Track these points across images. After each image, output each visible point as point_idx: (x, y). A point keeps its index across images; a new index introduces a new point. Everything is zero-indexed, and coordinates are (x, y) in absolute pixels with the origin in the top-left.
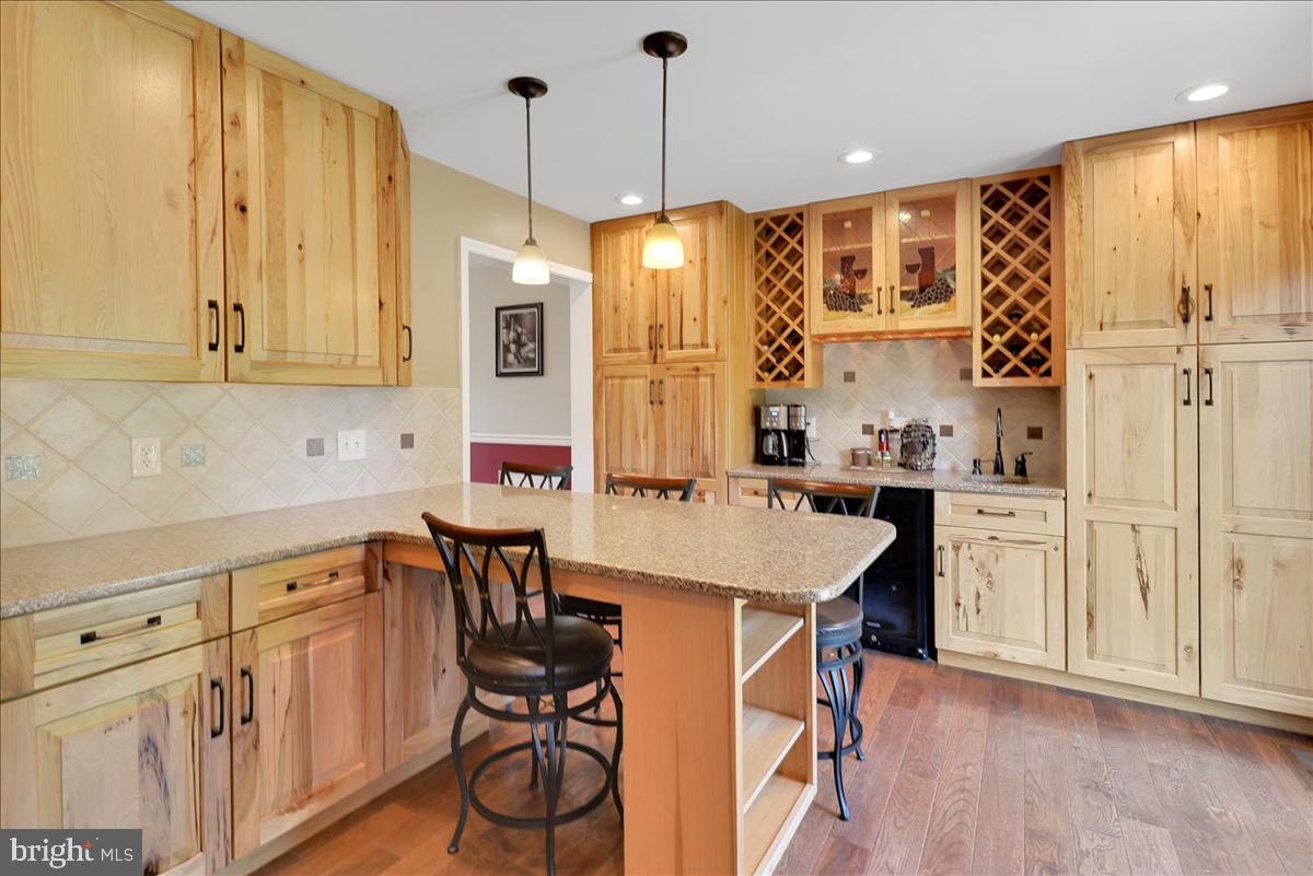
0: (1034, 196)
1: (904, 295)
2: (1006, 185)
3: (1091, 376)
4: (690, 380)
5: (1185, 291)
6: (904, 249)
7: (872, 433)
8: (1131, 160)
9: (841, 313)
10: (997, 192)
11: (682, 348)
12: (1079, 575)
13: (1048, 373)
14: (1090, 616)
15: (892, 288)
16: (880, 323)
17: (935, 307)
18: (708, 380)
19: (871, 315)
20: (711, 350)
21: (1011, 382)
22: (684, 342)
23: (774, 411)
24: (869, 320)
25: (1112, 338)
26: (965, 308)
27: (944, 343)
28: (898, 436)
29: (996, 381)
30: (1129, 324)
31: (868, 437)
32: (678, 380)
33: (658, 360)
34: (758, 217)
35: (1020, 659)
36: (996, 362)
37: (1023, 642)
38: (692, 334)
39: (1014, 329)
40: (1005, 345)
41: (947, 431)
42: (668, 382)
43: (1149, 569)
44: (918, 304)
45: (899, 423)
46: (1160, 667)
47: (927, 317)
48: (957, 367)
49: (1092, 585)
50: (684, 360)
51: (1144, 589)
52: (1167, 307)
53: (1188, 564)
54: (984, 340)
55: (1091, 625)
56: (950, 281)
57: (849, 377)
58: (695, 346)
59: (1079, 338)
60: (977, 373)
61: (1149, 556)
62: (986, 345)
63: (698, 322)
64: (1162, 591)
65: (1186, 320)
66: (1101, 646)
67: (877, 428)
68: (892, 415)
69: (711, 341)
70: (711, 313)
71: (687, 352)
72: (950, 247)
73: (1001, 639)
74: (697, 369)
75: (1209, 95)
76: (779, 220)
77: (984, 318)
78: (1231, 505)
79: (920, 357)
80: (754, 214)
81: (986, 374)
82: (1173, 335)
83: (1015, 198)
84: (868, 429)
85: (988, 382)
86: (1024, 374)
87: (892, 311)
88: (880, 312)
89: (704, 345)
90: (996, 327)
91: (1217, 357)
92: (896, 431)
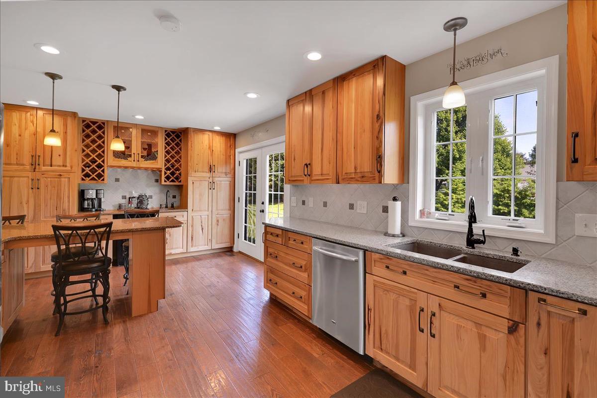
0: (178, 136)
1: (142, 157)
2: (171, 132)
3: (193, 183)
4: (56, 179)
5: (210, 166)
6: (143, 143)
7: (126, 199)
8: (201, 136)
9: (120, 159)
10: (169, 133)
11: (51, 166)
12: (190, 229)
13: (180, 181)
14: (192, 238)
15: (138, 154)
16: (134, 164)
17: (151, 161)
18: (67, 179)
19: (131, 161)
20: (68, 168)
21: (172, 183)
22: (53, 164)
23: (91, 192)
24: (130, 163)
25: (198, 174)
26: (160, 163)
27: (150, 171)
28: (136, 199)
29: (168, 183)
30: (200, 172)
31: (124, 200)
32: (49, 179)
33: (37, 170)
34: (84, 119)
35: (177, 252)
36: (168, 178)
37: (177, 248)
38: (58, 161)
39: (172, 170)
40: (170, 173)
41: (151, 197)
42: (42, 180)
43: (203, 225)
44: (146, 160)
45: (136, 195)
46: (205, 245)
47: (149, 164)
48: (154, 179)
49: (193, 230)
50: (53, 171)
51: (202, 229)
52: (207, 169)
53: (210, 223)
54: (165, 172)
55: (192, 240)
56: (156, 155)
57: (117, 180)
58: (59, 166)
59: (191, 174)
60: (163, 181)
61: (203, 222)
62: (165, 173)
63: (61, 156)
64: (205, 230)
65: (211, 172)
66: (194, 245)
67: (128, 197)
68: (134, 193)
69: (68, 164)
70: (68, 153)
71: (53, 168)
72: (156, 145)
73: (172, 249)
74: (61, 175)
75: (217, 128)
76: (94, 123)
77: (165, 166)
78: (217, 209)
79: (142, 175)
80: (83, 118)
81: (165, 181)
82: (208, 175)
83: (173, 136)
84: (124, 197)
85: (166, 183)
86: (175, 182)
87: (138, 161)
88: (134, 161)
89: (64, 166)
90: (168, 169)
91: (216, 179)
92: (135, 197)
